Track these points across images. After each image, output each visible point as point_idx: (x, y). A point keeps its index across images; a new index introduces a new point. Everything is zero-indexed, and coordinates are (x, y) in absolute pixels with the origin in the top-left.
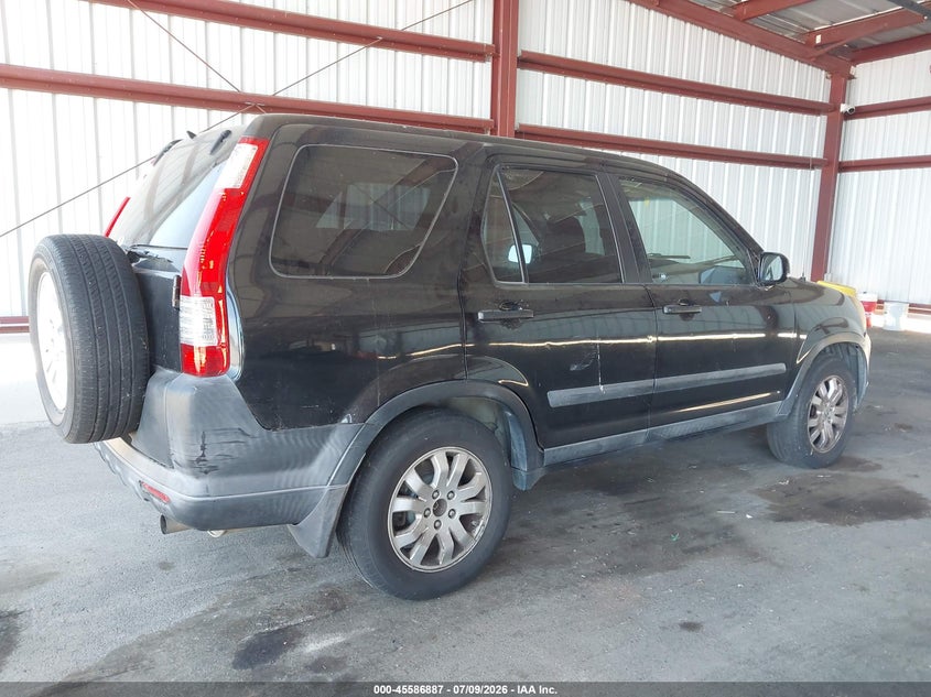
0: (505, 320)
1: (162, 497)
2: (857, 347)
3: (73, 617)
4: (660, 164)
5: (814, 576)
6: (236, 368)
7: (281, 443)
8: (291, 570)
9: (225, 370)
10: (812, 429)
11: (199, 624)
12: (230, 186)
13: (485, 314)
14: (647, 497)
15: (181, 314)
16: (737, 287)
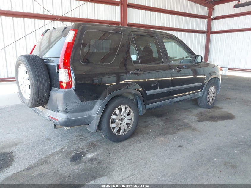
0: (136, 74)
1: (55, 119)
2: (218, 78)
3: (27, 153)
4: (170, 33)
5: (208, 134)
6: (74, 87)
7: (85, 105)
8: (81, 139)
9: (71, 87)
10: (208, 97)
11: (60, 152)
12: (69, 41)
13: (131, 72)
14: (167, 117)
15: (59, 74)
16: (190, 64)
